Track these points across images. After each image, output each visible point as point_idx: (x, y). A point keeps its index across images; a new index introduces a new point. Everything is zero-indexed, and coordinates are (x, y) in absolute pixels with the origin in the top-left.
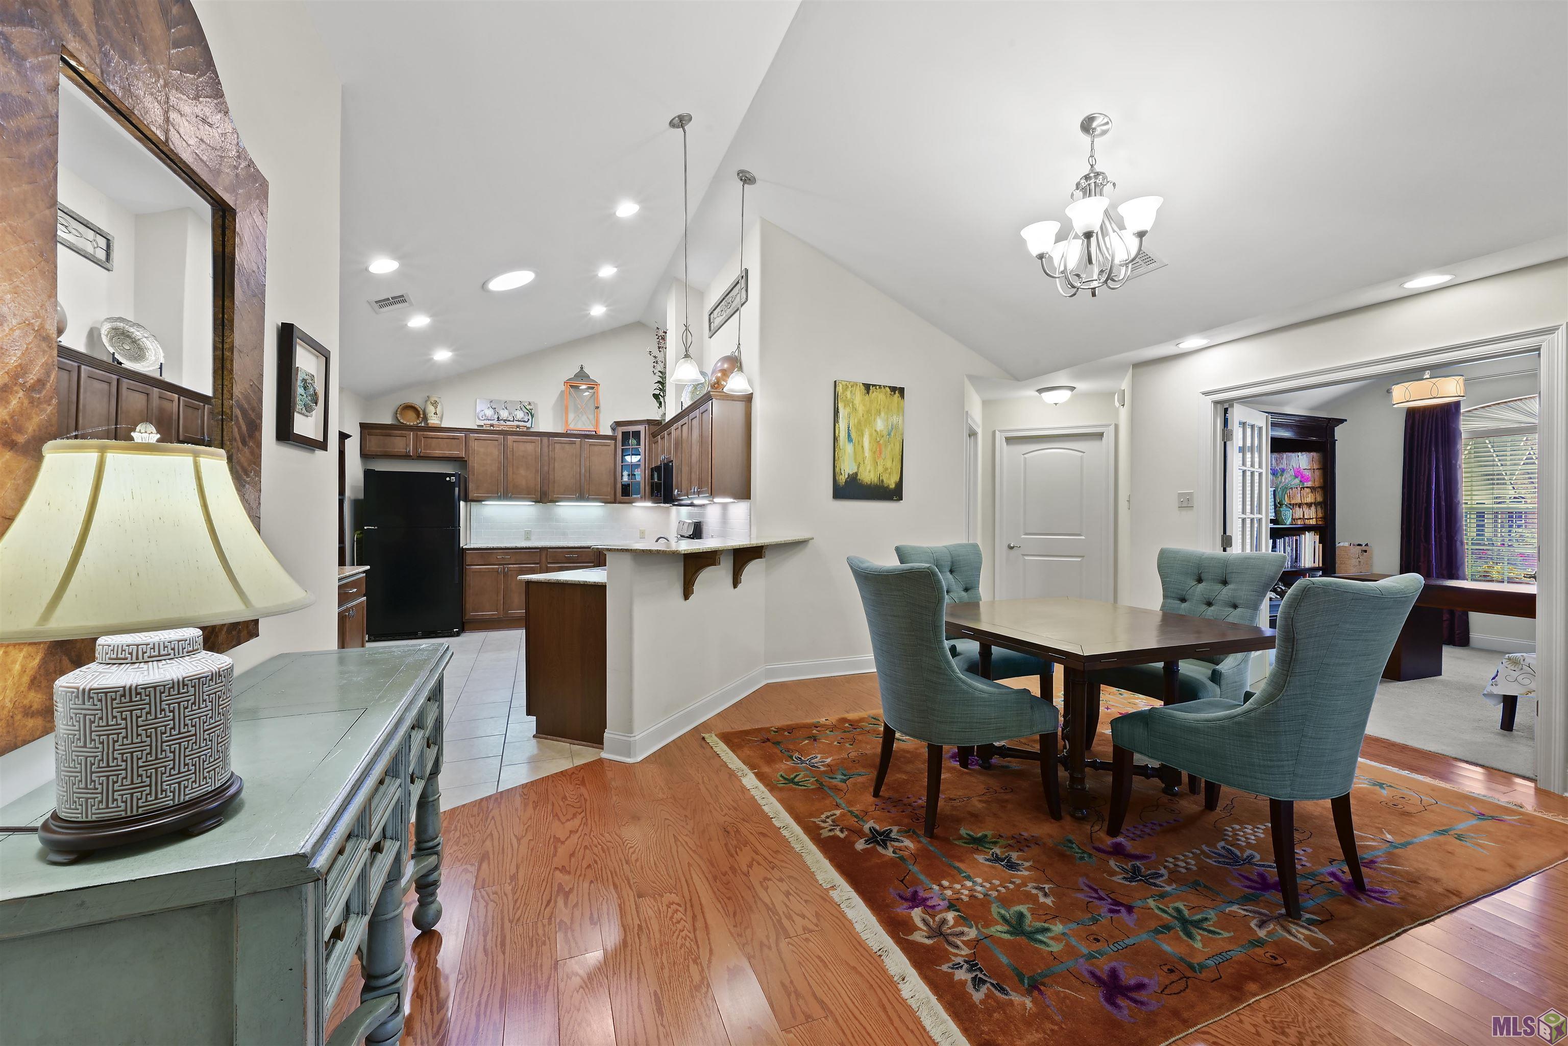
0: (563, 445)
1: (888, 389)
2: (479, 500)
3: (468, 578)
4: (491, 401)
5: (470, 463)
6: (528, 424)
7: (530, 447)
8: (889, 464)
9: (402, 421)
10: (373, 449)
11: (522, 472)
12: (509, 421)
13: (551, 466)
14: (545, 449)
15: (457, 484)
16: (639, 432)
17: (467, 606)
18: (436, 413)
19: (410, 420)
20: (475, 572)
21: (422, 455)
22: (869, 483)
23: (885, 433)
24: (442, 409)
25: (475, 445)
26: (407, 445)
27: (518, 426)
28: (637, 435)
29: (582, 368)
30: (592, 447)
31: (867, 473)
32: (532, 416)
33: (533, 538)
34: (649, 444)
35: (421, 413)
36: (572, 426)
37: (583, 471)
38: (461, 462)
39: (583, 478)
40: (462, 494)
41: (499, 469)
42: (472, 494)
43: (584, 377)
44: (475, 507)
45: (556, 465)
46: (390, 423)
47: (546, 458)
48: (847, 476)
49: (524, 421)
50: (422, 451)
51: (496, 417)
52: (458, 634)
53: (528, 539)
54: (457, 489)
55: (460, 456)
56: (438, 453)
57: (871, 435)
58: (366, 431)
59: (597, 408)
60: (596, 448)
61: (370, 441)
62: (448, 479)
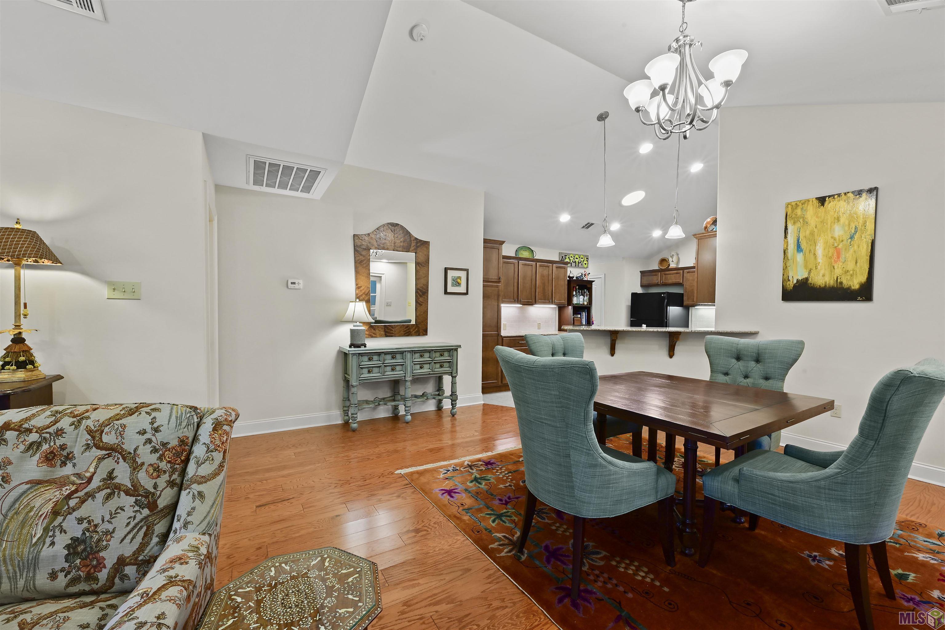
1: (850, 195)
5: (685, 286)
8: (850, 266)
9: (659, 268)
10: (644, 283)
15: (666, 297)
19: (663, 266)
21: (663, 283)
22: (823, 286)
23: (846, 237)
24: (678, 258)
25: (688, 276)
26: (658, 279)
31: (820, 277)
35: (668, 262)
38: (682, 285)
42: (686, 303)
46: (656, 269)
48: (795, 282)
54: (666, 300)
55: (680, 282)
56: (670, 281)
57: (826, 243)
58: (643, 275)
61: (644, 279)
62: (662, 295)
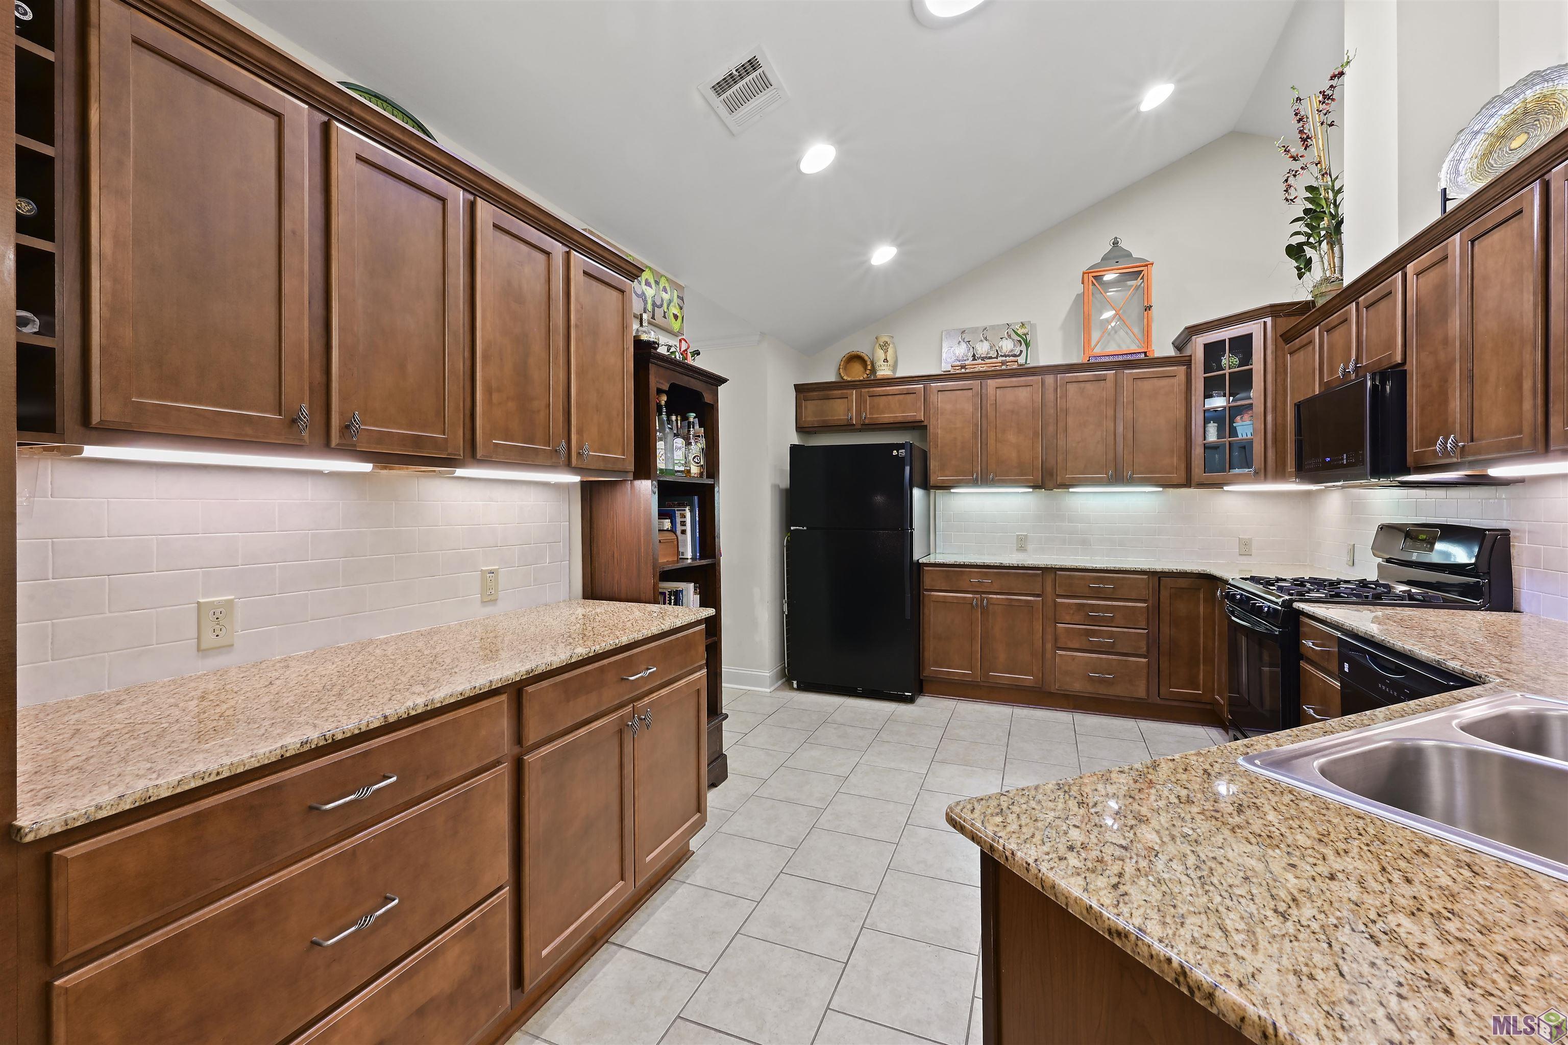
0: (1082, 385)
2: (945, 487)
3: (926, 611)
4: (963, 332)
5: (931, 429)
6: (1021, 360)
7: (1023, 395)
9: (845, 378)
10: (809, 419)
11: (1012, 437)
12: (991, 358)
13: (1061, 425)
14: (1050, 396)
15: (908, 460)
16: (1249, 336)
17: (927, 654)
18: (886, 360)
19: (857, 373)
20: (937, 601)
21: (867, 422)
24: (896, 352)
25: (941, 401)
26: (849, 409)
27: (1003, 363)
28: (1243, 345)
29: (1116, 243)
30: (1139, 382)
32: (1027, 345)
33: (1030, 547)
34: (1276, 358)
35: (869, 363)
36: (1098, 350)
37: (1120, 429)
38: (918, 427)
39: (1120, 440)
40: (917, 478)
41: (974, 434)
42: (936, 477)
43: (1120, 257)
44: (940, 497)
45: (1070, 420)
46: (833, 380)
47: (1052, 411)
49: (1015, 356)
50: (868, 416)
51: (970, 354)
52: (911, 700)
53: (1022, 549)
54: (907, 469)
55: (918, 418)
56: (887, 417)
58: (802, 395)
59: (1148, 308)
60: (1147, 385)
61: (806, 407)
62: (895, 453)
